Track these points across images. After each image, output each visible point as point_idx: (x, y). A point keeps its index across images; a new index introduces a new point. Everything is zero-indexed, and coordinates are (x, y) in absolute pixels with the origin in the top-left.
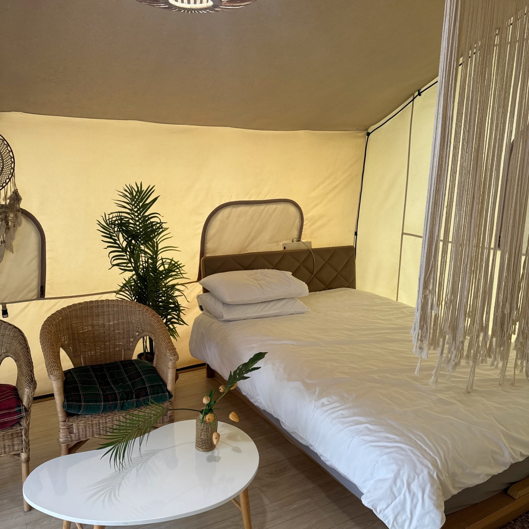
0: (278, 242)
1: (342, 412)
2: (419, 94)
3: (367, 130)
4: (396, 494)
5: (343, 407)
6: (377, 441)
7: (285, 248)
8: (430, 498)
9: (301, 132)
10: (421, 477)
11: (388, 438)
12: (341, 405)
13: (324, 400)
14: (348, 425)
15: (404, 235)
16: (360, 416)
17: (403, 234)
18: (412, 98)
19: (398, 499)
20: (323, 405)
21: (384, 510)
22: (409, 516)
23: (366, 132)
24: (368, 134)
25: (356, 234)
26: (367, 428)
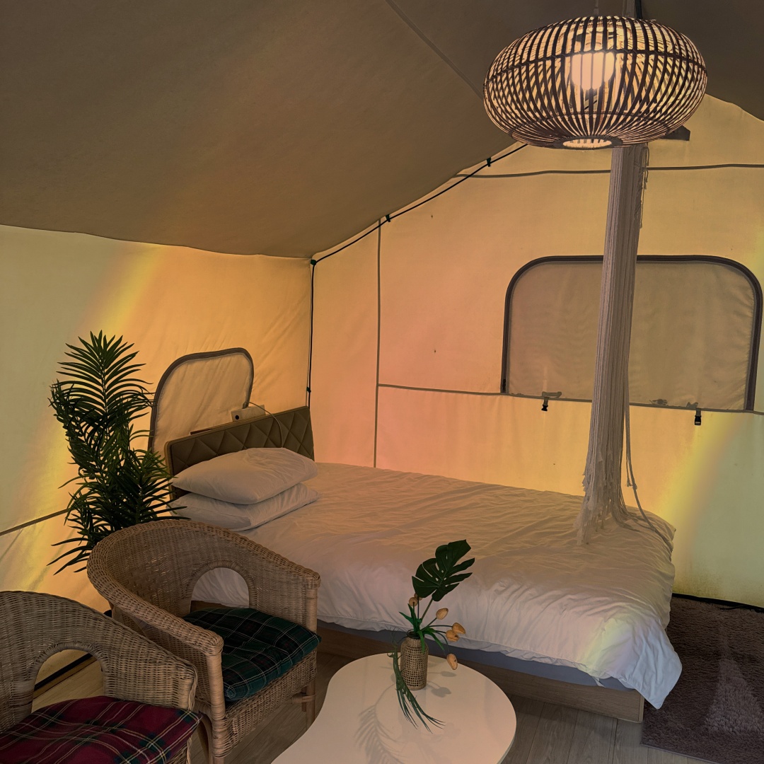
0: (227, 410)
1: (529, 592)
2: (389, 220)
3: (311, 257)
4: (639, 653)
5: (525, 587)
6: (591, 609)
7: (237, 417)
8: (667, 644)
9: (257, 257)
10: (652, 628)
11: (599, 601)
12: (519, 586)
13: (497, 586)
14: (547, 604)
15: (379, 387)
16: (551, 590)
17: (378, 385)
18: (377, 224)
19: (641, 658)
20: (500, 593)
21: (632, 674)
22: (655, 670)
23: (310, 259)
24: (314, 263)
25: (309, 390)
26: (570, 599)
